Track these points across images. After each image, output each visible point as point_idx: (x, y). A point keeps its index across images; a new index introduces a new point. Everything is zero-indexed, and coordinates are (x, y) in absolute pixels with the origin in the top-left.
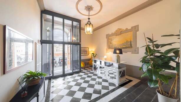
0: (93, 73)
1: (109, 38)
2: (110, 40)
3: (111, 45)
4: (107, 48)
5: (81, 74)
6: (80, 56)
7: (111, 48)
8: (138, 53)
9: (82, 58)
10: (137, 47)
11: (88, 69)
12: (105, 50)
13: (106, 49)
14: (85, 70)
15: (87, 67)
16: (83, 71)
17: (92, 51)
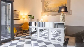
0: (30, 38)
1: (44, 2)
2: (46, 4)
3: (47, 8)
4: (43, 11)
5: (14, 42)
6: (12, 20)
7: (47, 12)
8: (71, 15)
9: (14, 23)
10: (71, 9)
11: (21, 35)
12: (40, 14)
13: (42, 13)
14: (18, 36)
15: (20, 33)
16: (15, 38)
17: (24, 15)
